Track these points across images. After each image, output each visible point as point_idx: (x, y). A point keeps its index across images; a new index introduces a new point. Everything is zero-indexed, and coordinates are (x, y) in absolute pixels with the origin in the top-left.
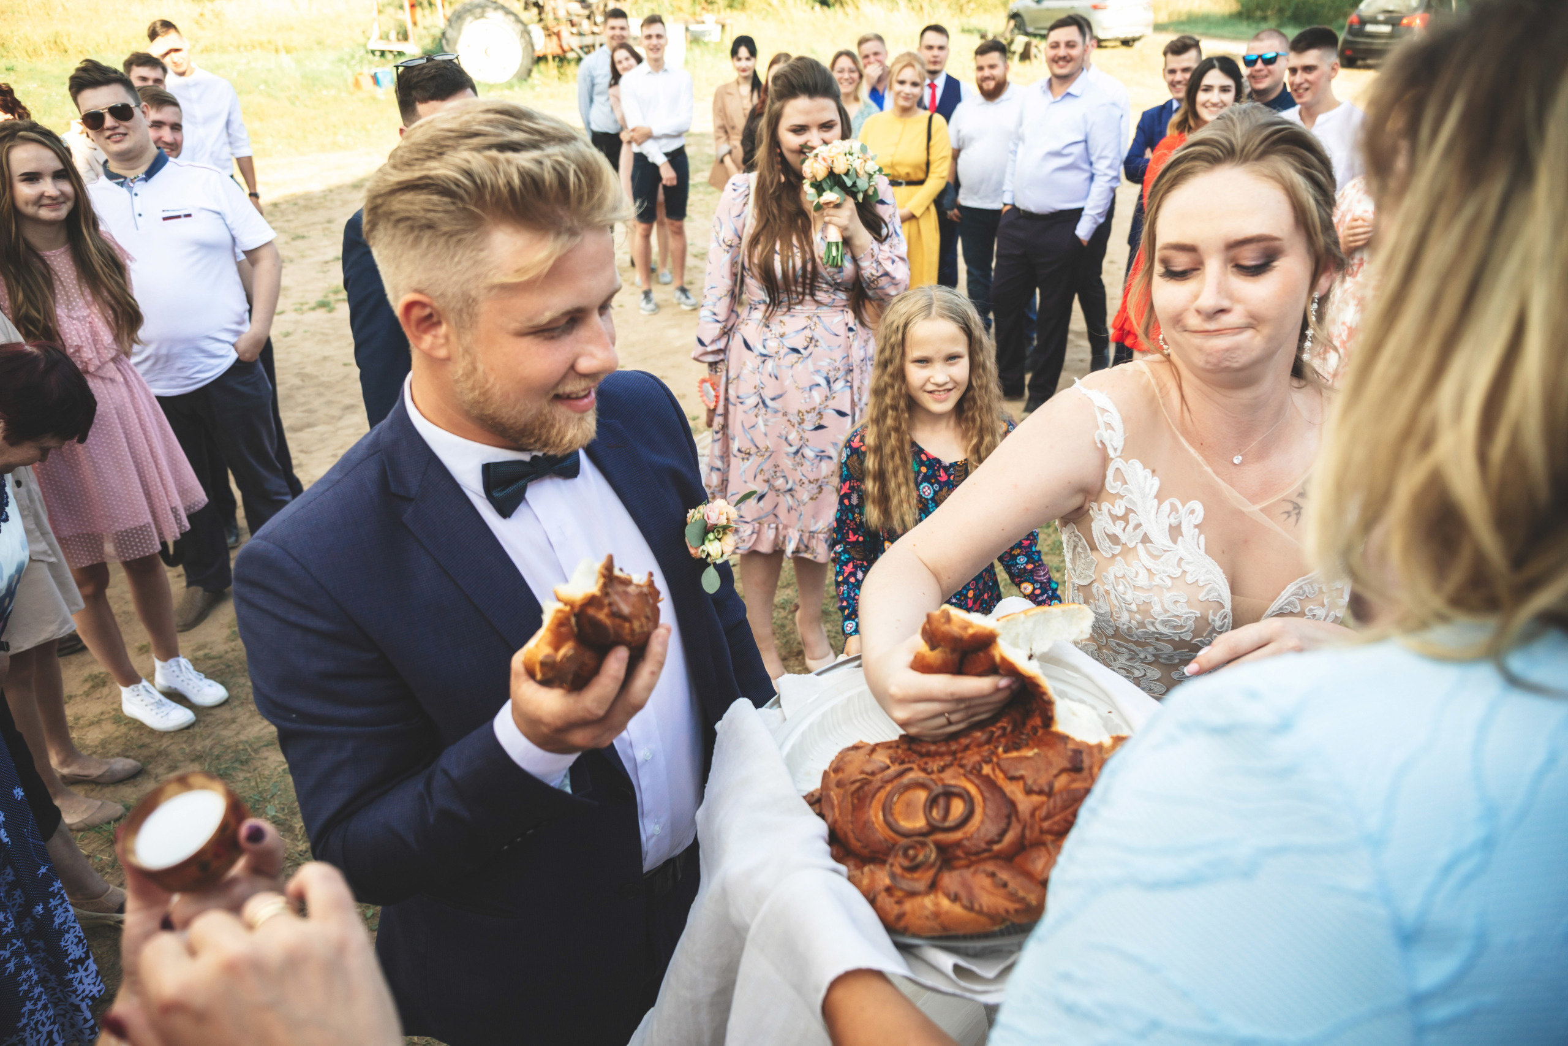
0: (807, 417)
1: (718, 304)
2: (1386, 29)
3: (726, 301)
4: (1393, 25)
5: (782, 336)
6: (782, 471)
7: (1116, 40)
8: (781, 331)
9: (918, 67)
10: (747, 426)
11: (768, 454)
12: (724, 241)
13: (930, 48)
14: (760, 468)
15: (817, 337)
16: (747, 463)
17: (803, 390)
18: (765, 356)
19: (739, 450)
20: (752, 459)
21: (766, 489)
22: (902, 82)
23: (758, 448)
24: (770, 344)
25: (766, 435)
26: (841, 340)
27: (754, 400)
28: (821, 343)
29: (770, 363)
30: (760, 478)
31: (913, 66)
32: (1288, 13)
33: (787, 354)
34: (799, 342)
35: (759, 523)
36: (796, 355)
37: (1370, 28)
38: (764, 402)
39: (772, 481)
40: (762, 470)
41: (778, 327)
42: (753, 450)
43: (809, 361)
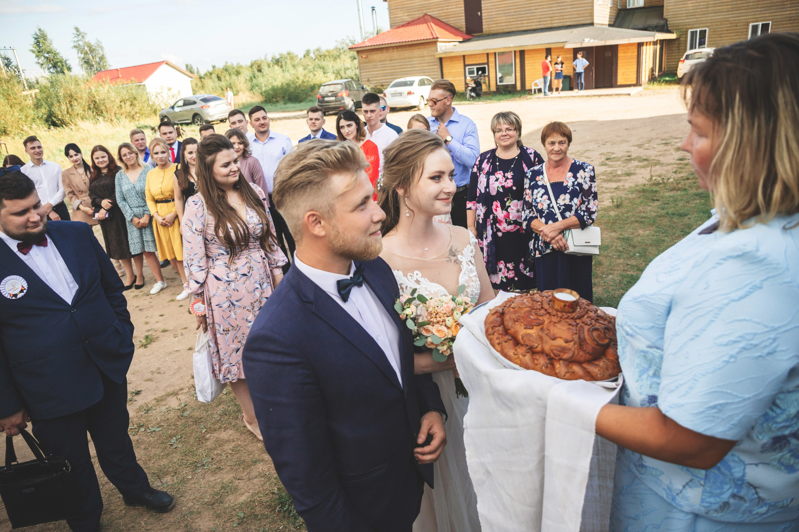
0: (255, 305)
1: (201, 261)
2: (333, 99)
3: (204, 259)
4: (335, 97)
5: (236, 270)
7: (217, 120)
8: (236, 267)
9: (162, 144)
10: (225, 317)
12: (196, 230)
13: (165, 134)
15: (252, 266)
16: (228, 335)
17: (251, 292)
18: (229, 281)
19: (224, 331)
20: (230, 333)
22: (157, 153)
24: (230, 275)
26: (261, 264)
27: (227, 304)
28: (255, 268)
29: (233, 285)
30: (236, 341)
31: (159, 144)
32: (287, 98)
33: (241, 278)
34: (245, 270)
36: (245, 277)
37: (326, 99)
38: (232, 304)
41: (233, 266)
42: (231, 328)
43: (251, 278)
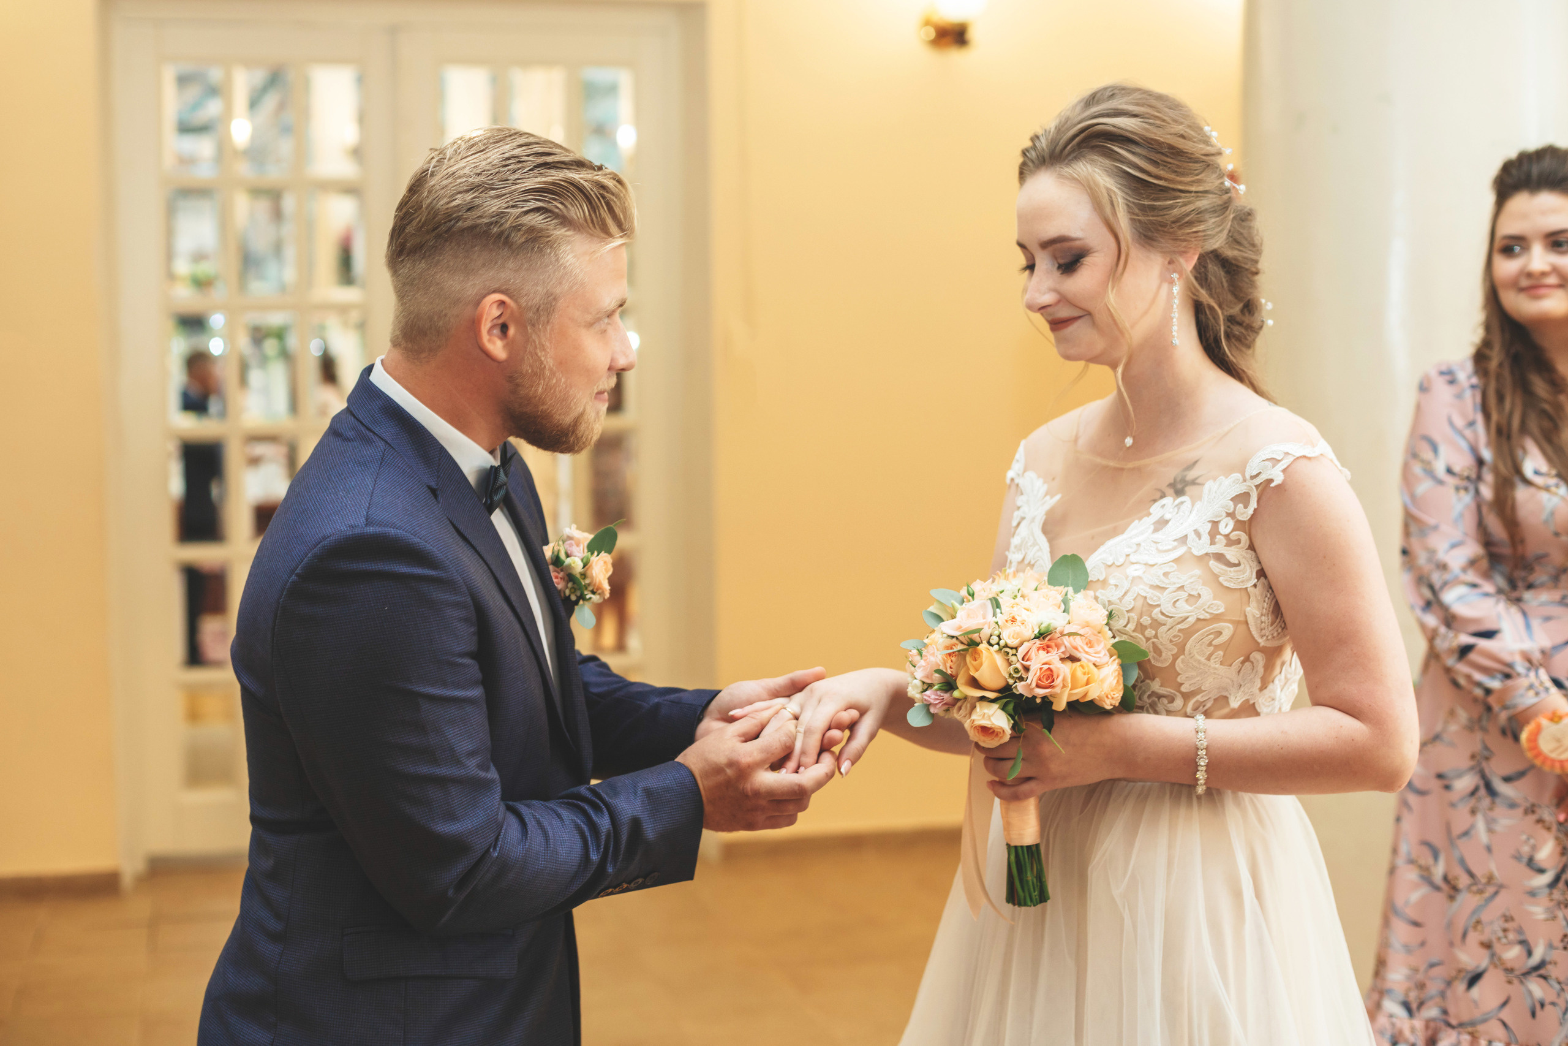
6: (1520, 931)
11: (1491, 890)
14: (1474, 920)
21: (1484, 963)
23: (1471, 875)
25: (1489, 849)
35: (1471, 1034)
39: (1497, 947)
40: (1478, 922)
